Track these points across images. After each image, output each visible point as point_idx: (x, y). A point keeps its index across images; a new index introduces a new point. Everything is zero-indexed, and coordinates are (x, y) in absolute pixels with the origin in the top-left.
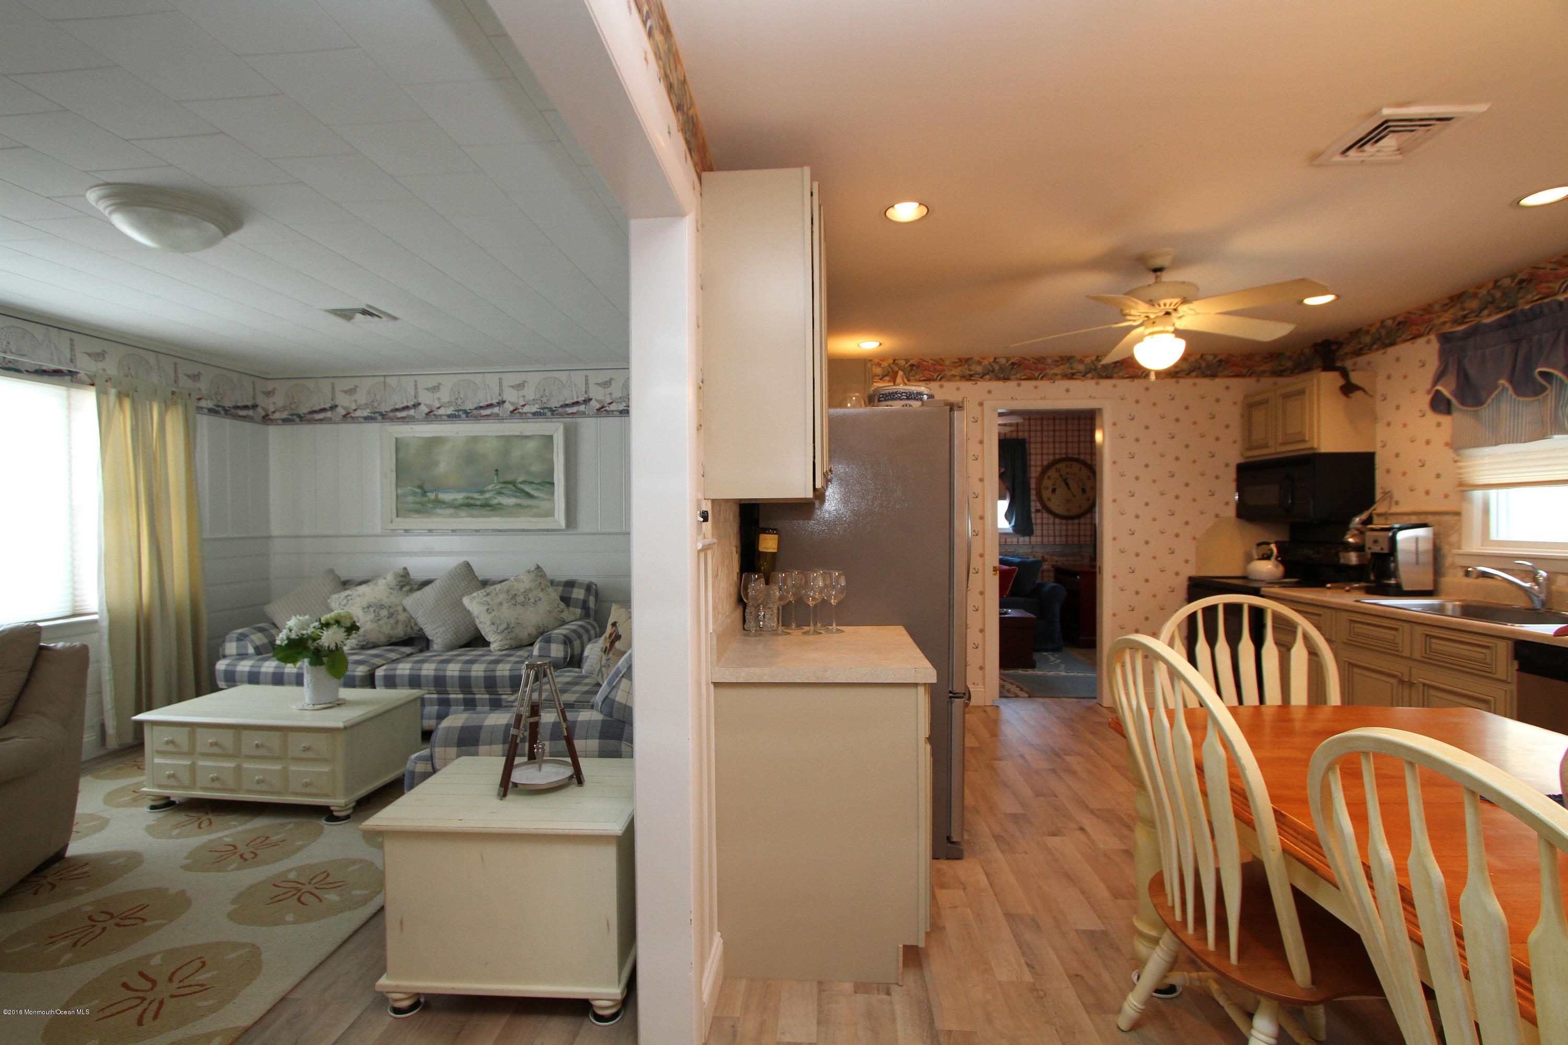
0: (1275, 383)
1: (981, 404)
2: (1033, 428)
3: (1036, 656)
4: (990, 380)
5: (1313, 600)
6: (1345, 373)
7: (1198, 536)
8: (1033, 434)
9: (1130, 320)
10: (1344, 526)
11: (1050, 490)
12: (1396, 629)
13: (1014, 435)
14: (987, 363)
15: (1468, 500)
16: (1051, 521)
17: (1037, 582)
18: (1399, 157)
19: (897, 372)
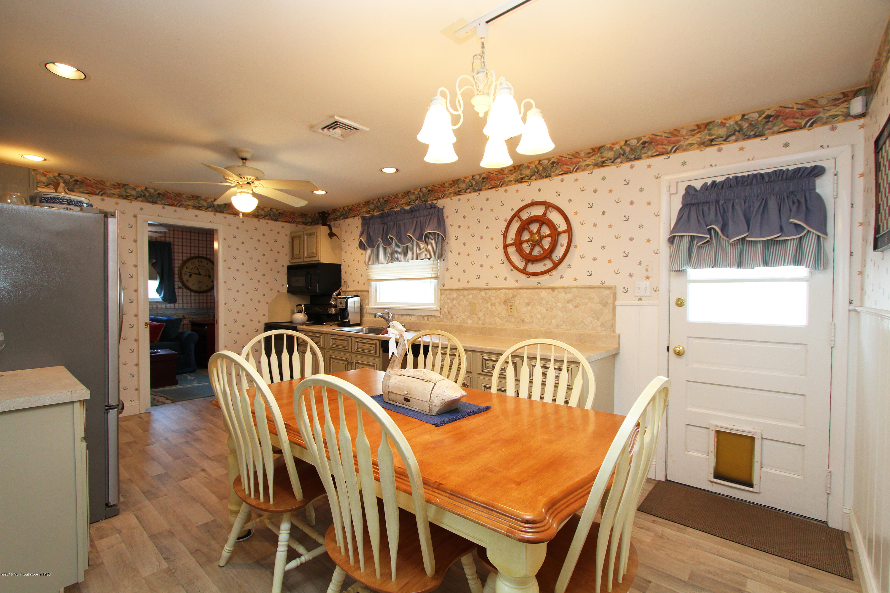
0: (304, 228)
1: (135, 216)
2: (176, 236)
3: (178, 377)
4: (142, 201)
5: (317, 330)
6: (330, 228)
7: (269, 302)
8: (176, 240)
9: (229, 183)
10: (330, 296)
11: (188, 274)
12: (346, 341)
13: (163, 239)
14: (140, 190)
15: (370, 285)
16: (189, 294)
17: (179, 331)
18: (342, 139)
19: (59, 184)
